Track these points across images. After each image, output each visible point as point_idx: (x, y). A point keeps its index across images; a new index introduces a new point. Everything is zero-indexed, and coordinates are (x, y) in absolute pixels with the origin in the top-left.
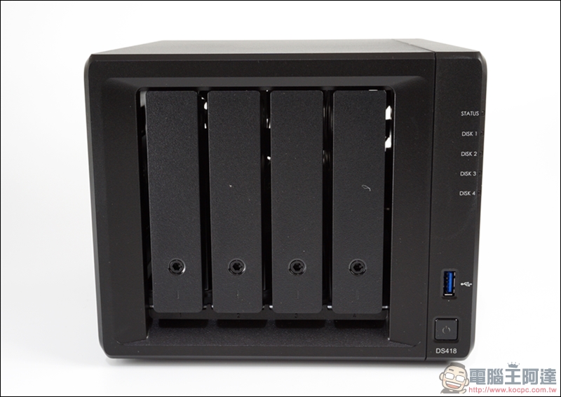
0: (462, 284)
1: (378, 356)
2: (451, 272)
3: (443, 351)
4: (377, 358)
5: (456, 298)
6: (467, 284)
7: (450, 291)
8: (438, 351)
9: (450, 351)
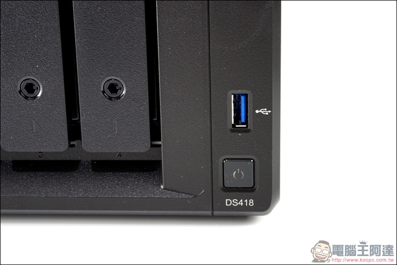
0: (257, 112)
1: (146, 210)
2: (243, 95)
3: (235, 202)
4: (145, 212)
5: (249, 131)
6: (265, 112)
7: (243, 120)
8: (229, 202)
9: (244, 203)
